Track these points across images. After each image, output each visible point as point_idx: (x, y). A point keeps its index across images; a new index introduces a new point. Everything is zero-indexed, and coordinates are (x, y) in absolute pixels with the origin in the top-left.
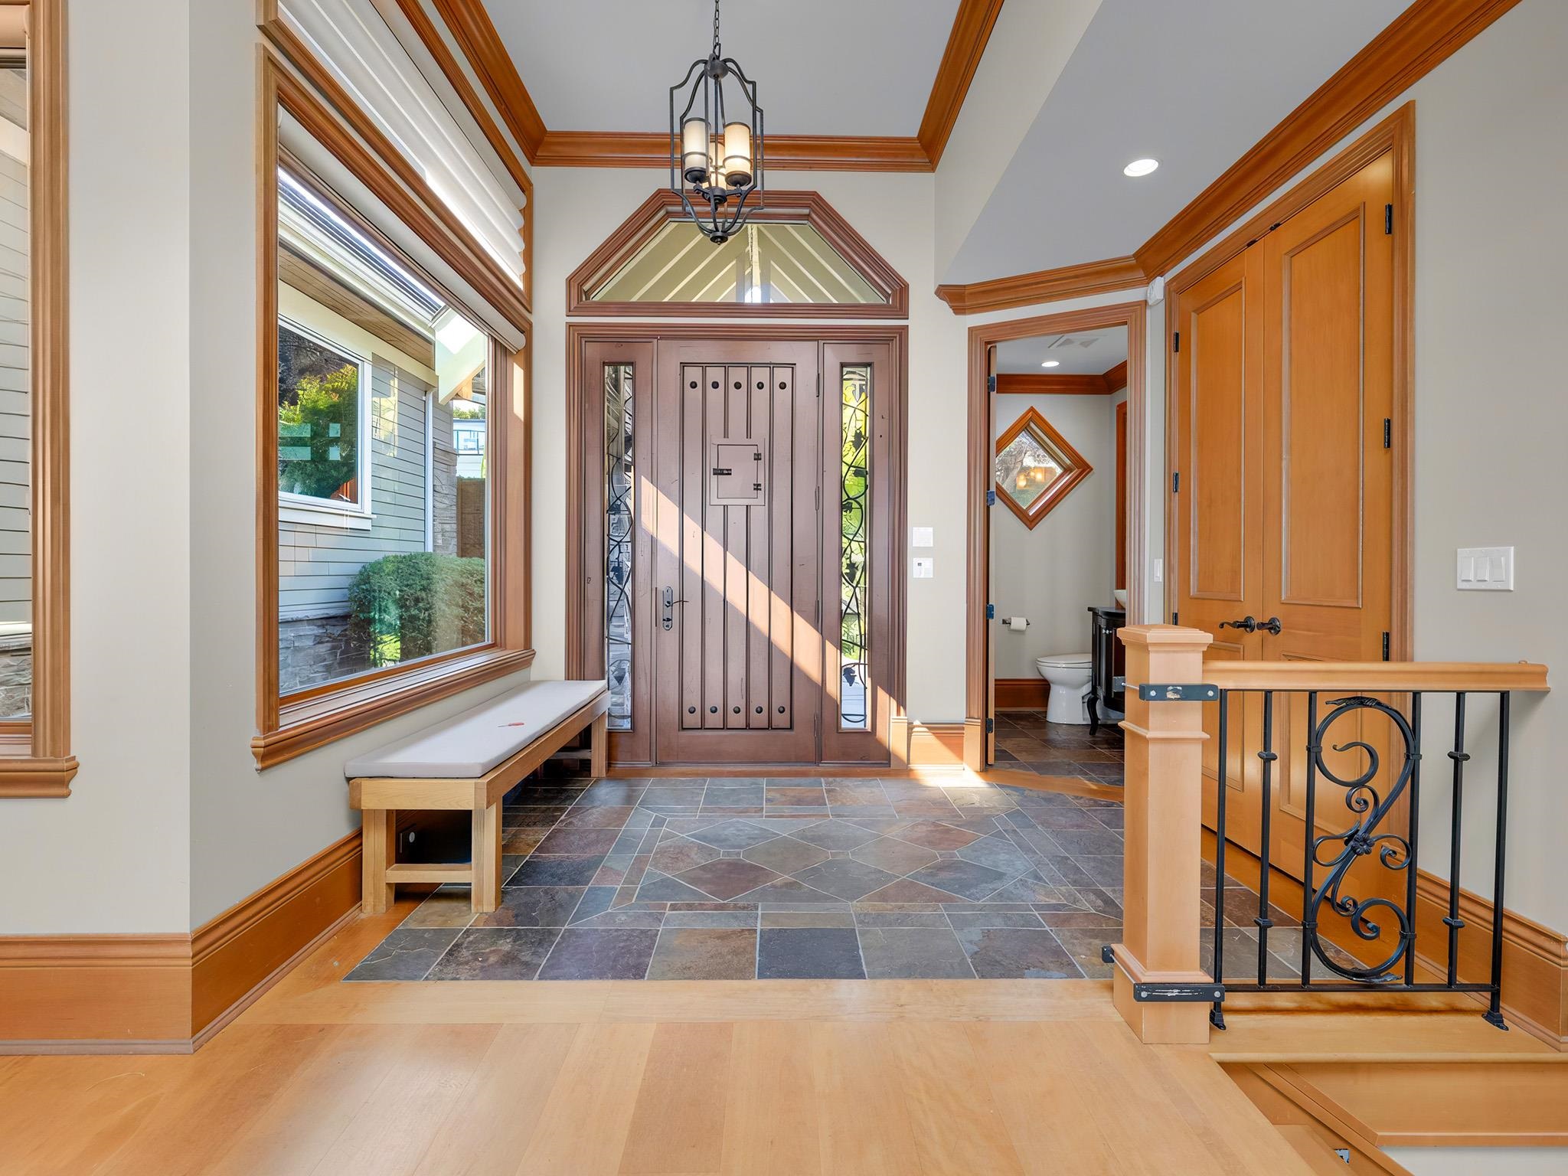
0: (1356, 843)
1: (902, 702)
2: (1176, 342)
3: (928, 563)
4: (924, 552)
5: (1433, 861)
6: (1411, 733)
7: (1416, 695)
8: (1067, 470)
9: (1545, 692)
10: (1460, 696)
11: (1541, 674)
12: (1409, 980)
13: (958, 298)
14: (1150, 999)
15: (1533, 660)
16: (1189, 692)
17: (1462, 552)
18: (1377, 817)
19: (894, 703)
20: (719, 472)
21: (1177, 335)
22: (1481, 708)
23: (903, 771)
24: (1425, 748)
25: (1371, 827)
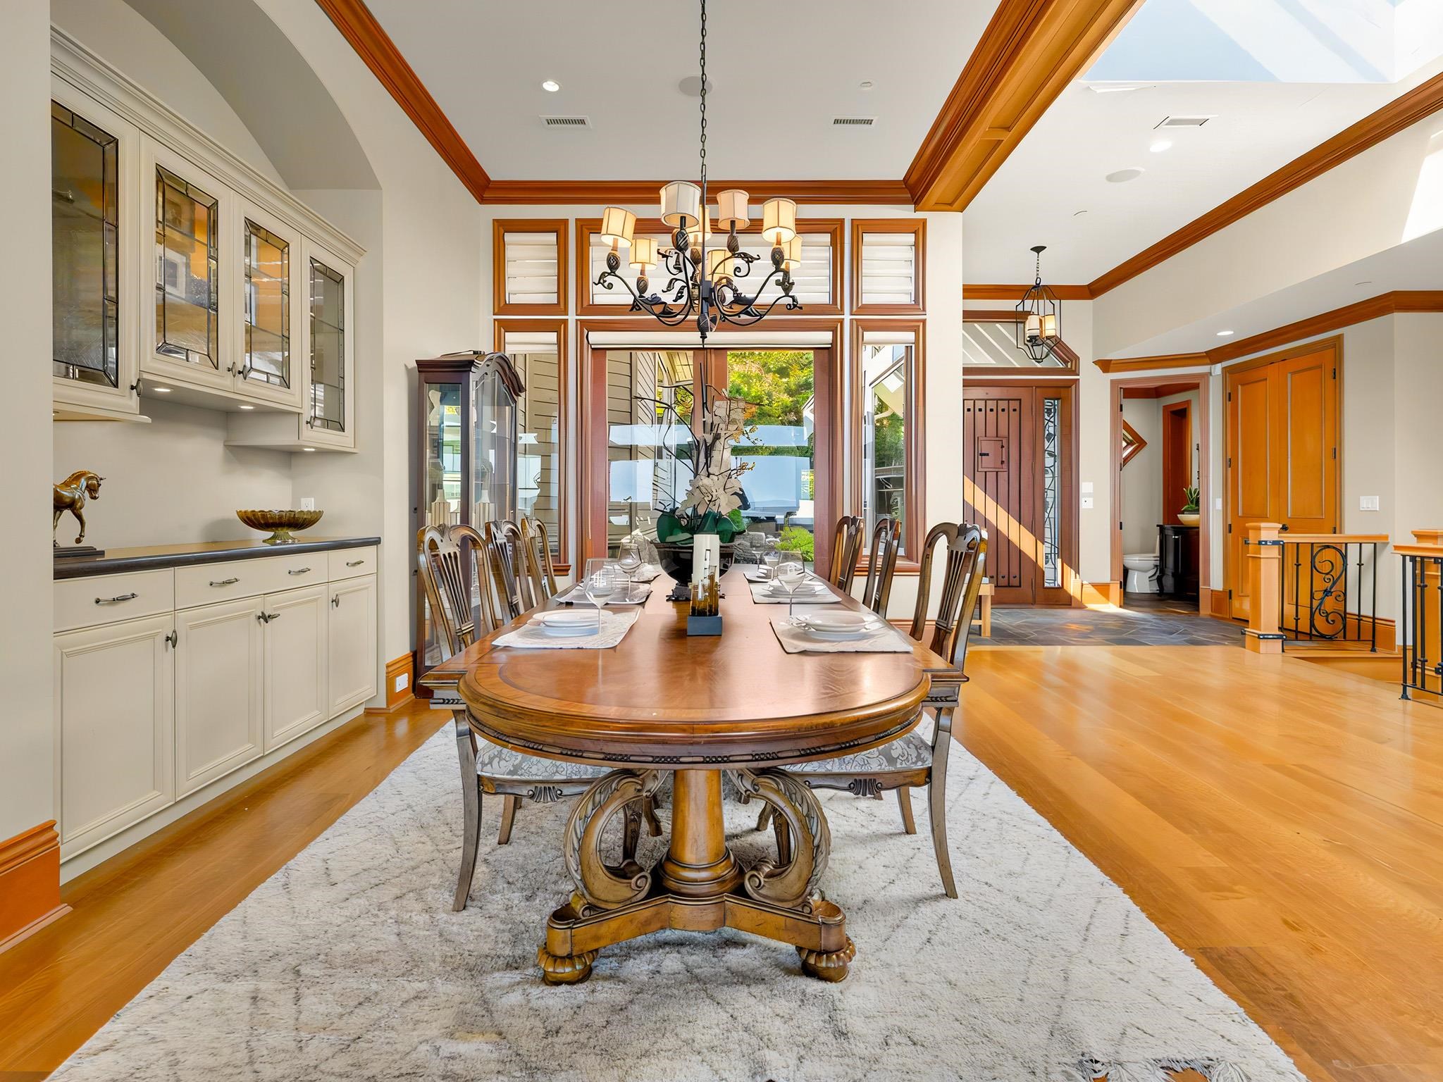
0: (1327, 592)
1: (1077, 572)
2: (1229, 397)
3: (1090, 500)
4: (1089, 495)
5: (1352, 608)
6: (1344, 557)
7: (1346, 544)
8: (1129, 444)
9: (1388, 543)
10: (1361, 544)
11: (1386, 537)
12: (1345, 637)
13: (1105, 366)
14: (1264, 638)
15: (1384, 533)
16: (1275, 543)
17: (1362, 498)
18: (1334, 583)
19: (1073, 572)
20: (981, 455)
21: (1230, 394)
22: (1367, 549)
23: (1081, 606)
24: (1349, 562)
25: (1331, 588)
